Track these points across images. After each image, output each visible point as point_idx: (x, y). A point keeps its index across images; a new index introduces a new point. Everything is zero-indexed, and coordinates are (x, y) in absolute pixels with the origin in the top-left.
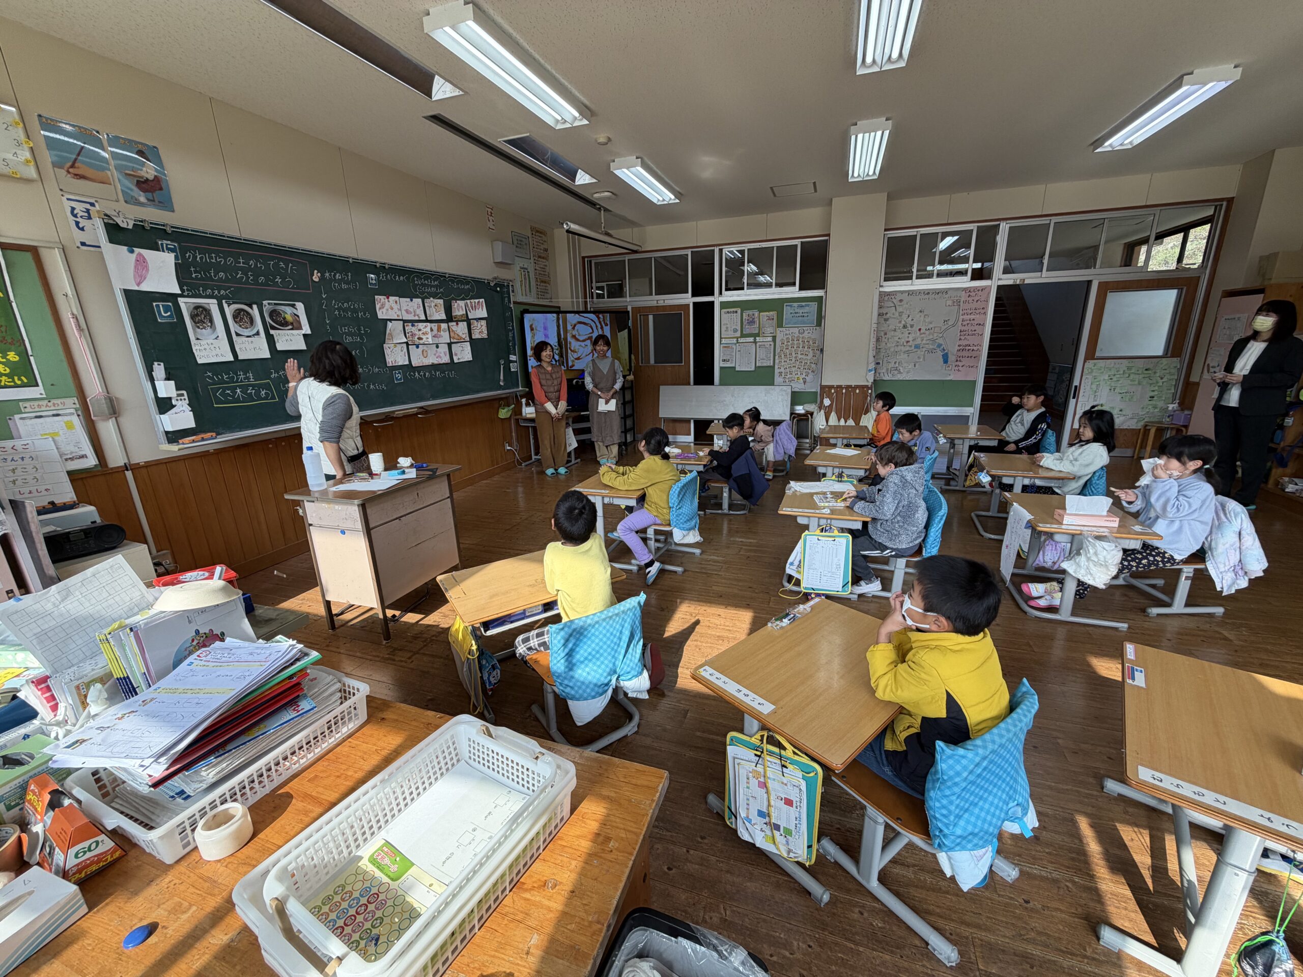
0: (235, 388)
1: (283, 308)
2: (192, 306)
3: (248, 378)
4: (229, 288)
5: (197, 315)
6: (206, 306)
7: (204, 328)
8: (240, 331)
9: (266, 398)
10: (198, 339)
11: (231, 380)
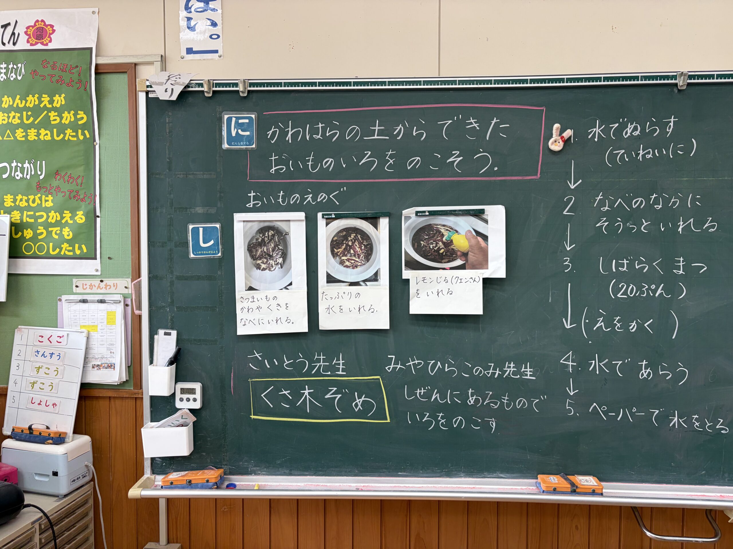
0: (301, 385)
1: (450, 220)
2: (256, 227)
3: (334, 369)
4: (338, 186)
5: (262, 244)
6: (283, 226)
7: (269, 268)
8: (339, 272)
9: (362, 414)
10: (251, 289)
11: (298, 369)
